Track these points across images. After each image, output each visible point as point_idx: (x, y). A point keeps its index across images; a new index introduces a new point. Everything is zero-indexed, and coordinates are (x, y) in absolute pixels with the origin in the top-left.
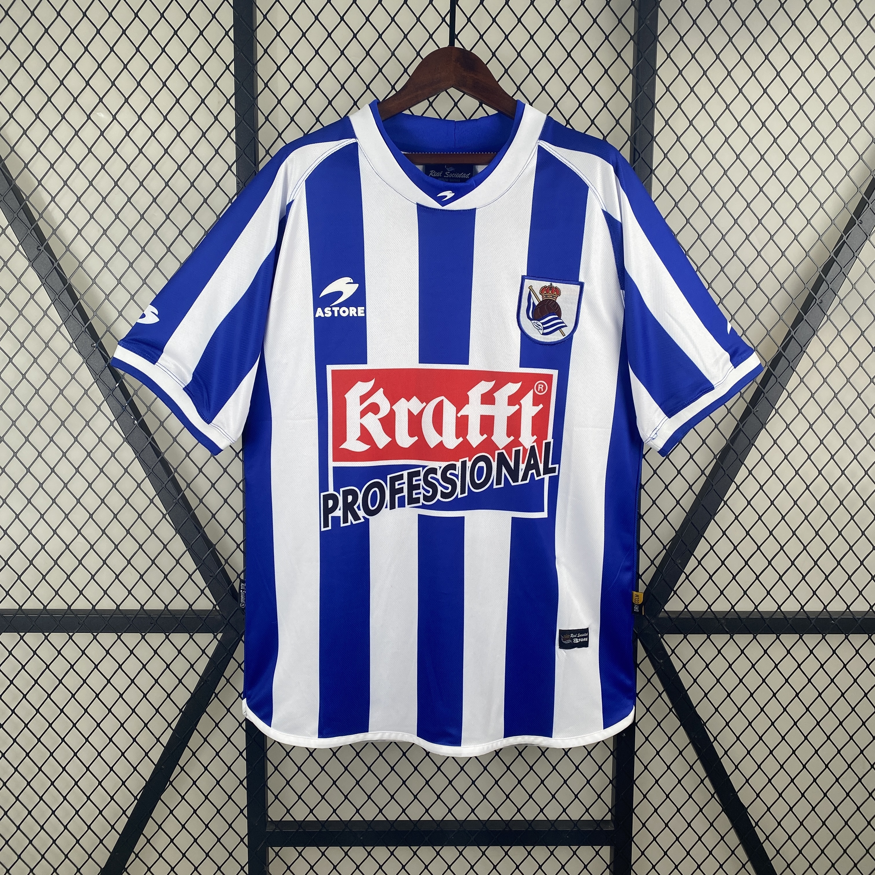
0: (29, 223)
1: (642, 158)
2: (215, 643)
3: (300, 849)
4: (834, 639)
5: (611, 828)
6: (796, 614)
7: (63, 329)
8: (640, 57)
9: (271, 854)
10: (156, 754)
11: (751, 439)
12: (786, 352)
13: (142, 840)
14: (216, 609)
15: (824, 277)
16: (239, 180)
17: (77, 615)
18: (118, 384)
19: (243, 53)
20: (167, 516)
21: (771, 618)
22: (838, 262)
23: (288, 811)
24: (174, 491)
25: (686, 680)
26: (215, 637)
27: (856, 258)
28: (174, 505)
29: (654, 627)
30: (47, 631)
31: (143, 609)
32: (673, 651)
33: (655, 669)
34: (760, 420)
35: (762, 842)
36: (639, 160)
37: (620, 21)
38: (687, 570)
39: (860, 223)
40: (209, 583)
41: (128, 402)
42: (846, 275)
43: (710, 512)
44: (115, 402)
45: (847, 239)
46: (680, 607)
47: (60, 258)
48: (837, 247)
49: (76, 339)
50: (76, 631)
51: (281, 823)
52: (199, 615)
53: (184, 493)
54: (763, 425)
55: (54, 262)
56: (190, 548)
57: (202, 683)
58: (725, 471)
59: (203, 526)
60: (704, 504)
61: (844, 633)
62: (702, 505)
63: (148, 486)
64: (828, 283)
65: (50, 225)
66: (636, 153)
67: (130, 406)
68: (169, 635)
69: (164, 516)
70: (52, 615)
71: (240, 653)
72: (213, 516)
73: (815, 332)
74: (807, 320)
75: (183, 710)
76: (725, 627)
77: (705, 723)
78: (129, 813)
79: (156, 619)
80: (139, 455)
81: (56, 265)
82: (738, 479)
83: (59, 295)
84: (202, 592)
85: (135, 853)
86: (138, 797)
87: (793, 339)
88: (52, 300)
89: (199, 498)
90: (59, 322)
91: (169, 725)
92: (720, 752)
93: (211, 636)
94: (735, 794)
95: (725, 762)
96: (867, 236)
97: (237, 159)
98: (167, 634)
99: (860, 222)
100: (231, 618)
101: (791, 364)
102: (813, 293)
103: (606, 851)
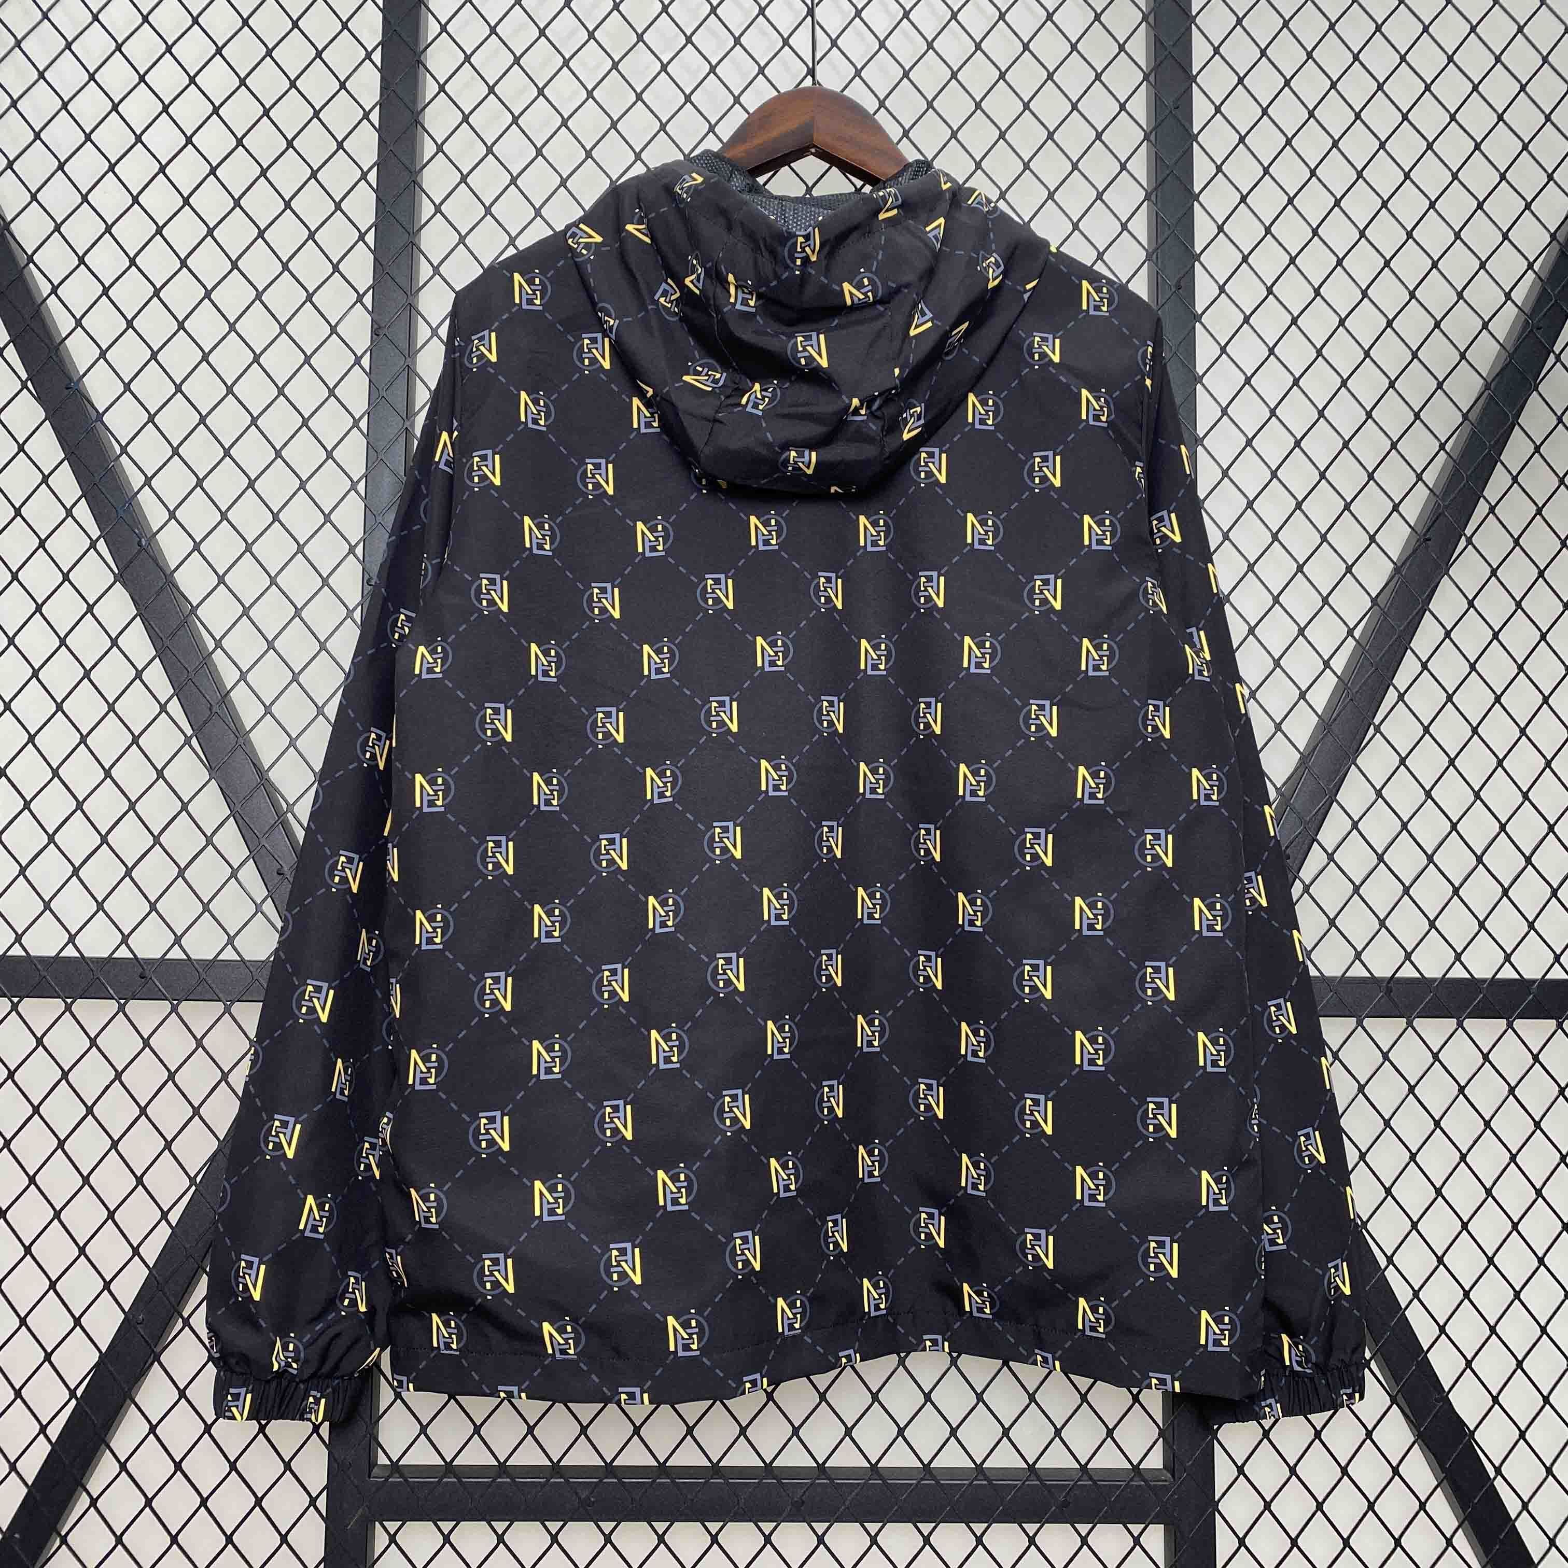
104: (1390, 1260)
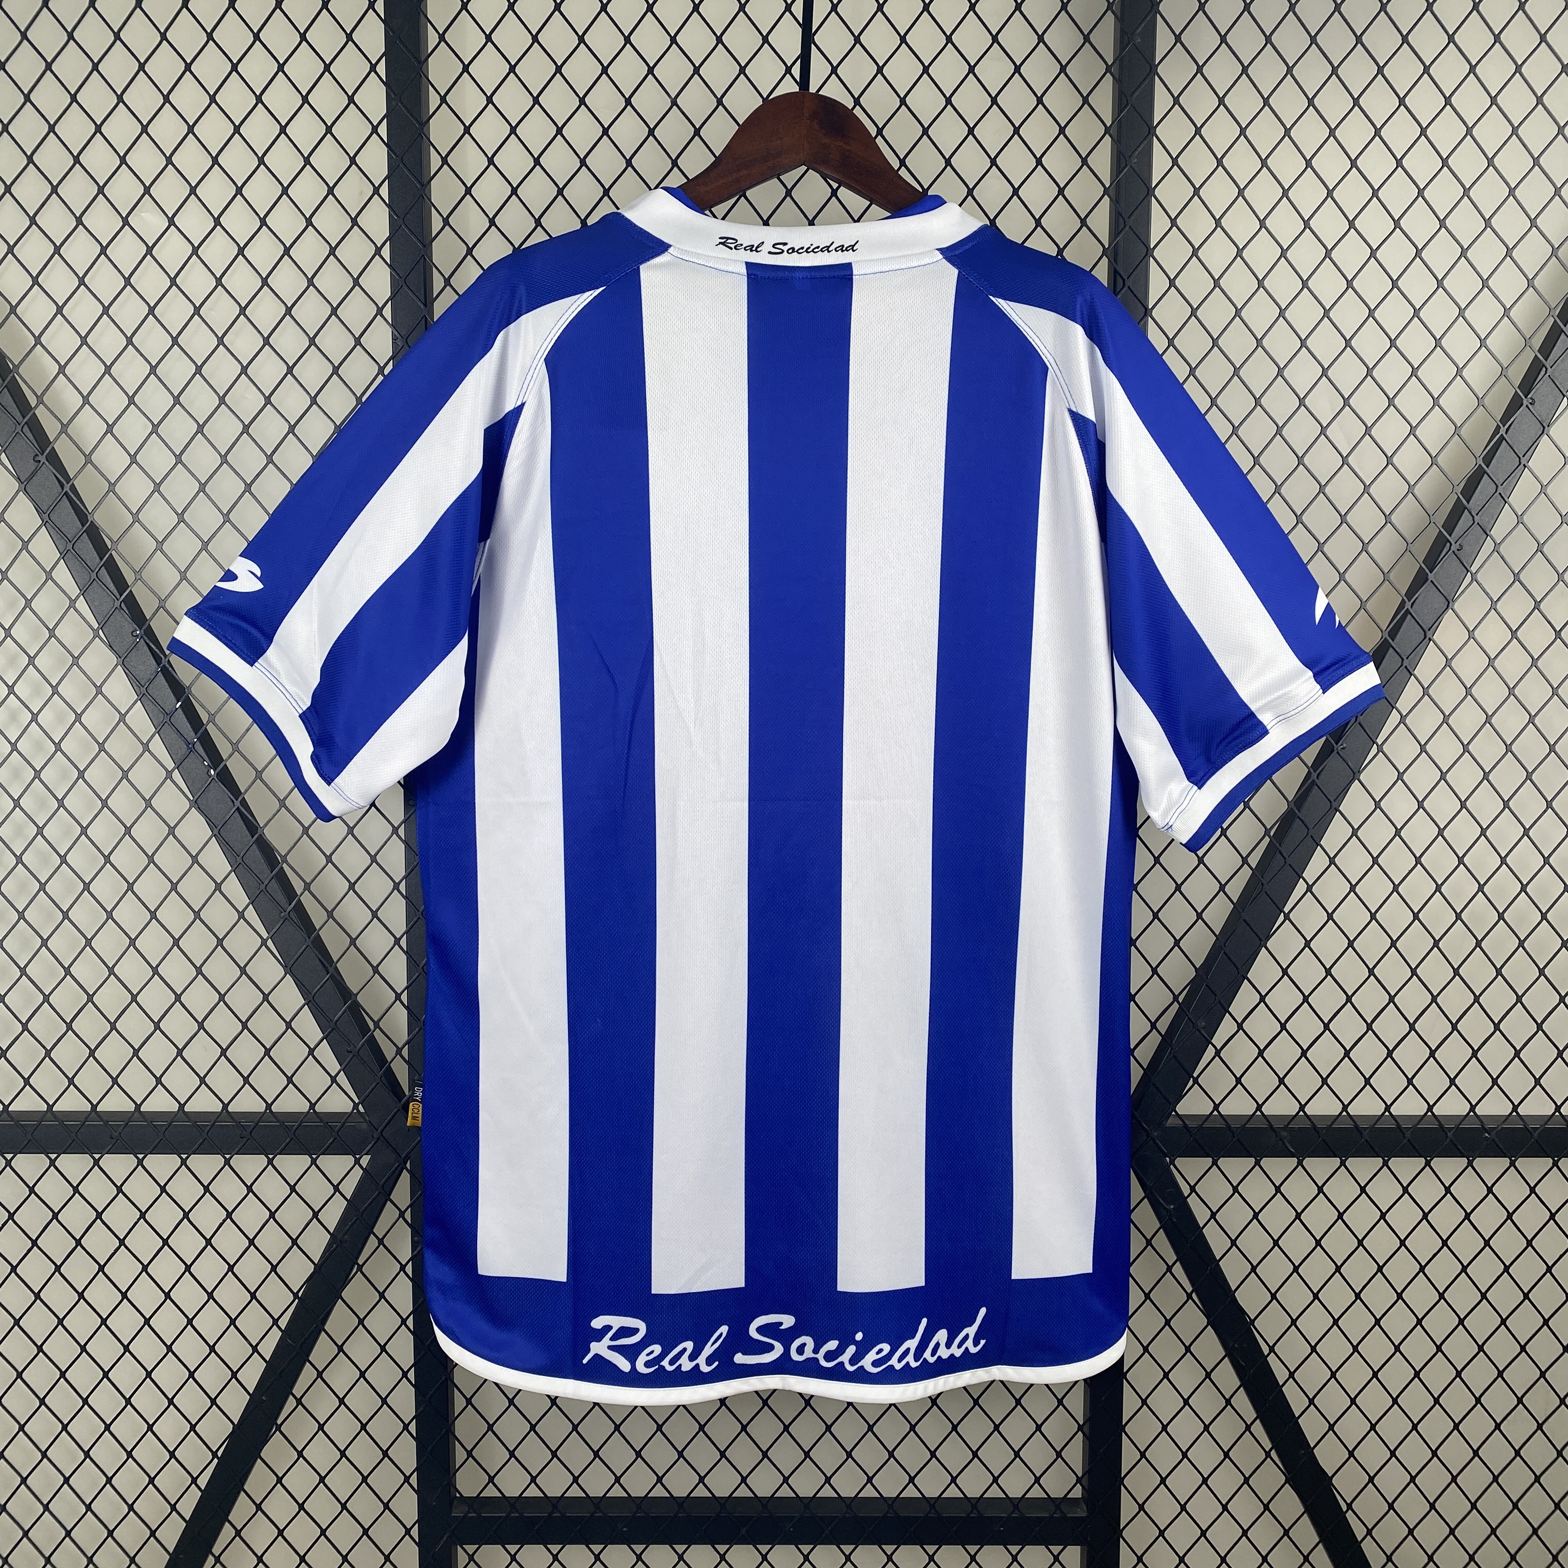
0: (19, 414)
1: (1129, 287)
2: (358, 1173)
3: (513, 1548)
4: (1491, 1167)
5: (1081, 1512)
6: (1420, 1121)
7: (81, 604)
8: (1124, 102)
9: (462, 1559)
10: (252, 1375)
11: (1332, 800)
12: (1395, 641)
13: (227, 1532)
14: (358, 1110)
15: (1464, 502)
16: (396, 333)
17: (108, 1122)
18: (180, 703)
19: (402, 103)
20: (270, 943)
21: (1372, 1128)
22: (1491, 475)
23: (491, 1479)
24: (280, 897)
25: (1216, 1242)
26: (357, 1162)
27: (1523, 468)
28: (281, 922)
29: (1157, 1145)
30: (54, 1151)
31: (227, 1111)
32: (1193, 1189)
33: (1160, 1222)
34: (1350, 764)
35: (1359, 1539)
36: (1123, 292)
37: (1087, 39)
38: (1218, 1039)
39: (1530, 403)
40: (345, 1063)
41: (199, 735)
42: (1506, 499)
43: (1259, 934)
44: (174, 735)
45: (1506, 433)
46: (1205, 1108)
47: (76, 476)
48: (1489, 448)
49: (103, 623)
50: (107, 1150)
51: (478, 1501)
52: (327, 1123)
53: (299, 900)
54: (1355, 775)
55: (65, 483)
56: (311, 1001)
57: (335, 1245)
58: (1285, 859)
59: (335, 960)
60: (1247, 919)
61: (1508, 1155)
62: (1244, 920)
63: (234, 888)
64: (1473, 514)
65: (56, 417)
66: (1118, 277)
67: (201, 742)
68: (273, 1158)
69: (264, 943)
70: (63, 1121)
71: (402, 1192)
72: (353, 942)
73: (1449, 603)
74: (1434, 580)
75: (300, 1295)
76: (1287, 1144)
77: (1253, 1321)
78: (203, 1481)
79: (250, 1129)
80: (219, 832)
81: (67, 488)
82: (1310, 873)
83: (73, 542)
84: (334, 1079)
85: (214, 1556)
86: (220, 1454)
87: (1409, 616)
88: (61, 551)
89: (326, 910)
90: (74, 591)
91: (275, 1322)
92: (1281, 1374)
93: (350, 1160)
94: (1310, 1451)
95: (1291, 1392)
96: (1544, 428)
97: (393, 295)
98: (271, 1156)
99: (1531, 401)
100: (385, 1127)
101: (1406, 663)
102: (1445, 533)
103: (1073, 1556)
104: (1272, 1349)
